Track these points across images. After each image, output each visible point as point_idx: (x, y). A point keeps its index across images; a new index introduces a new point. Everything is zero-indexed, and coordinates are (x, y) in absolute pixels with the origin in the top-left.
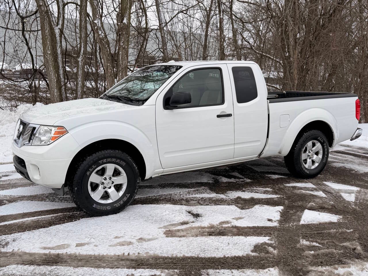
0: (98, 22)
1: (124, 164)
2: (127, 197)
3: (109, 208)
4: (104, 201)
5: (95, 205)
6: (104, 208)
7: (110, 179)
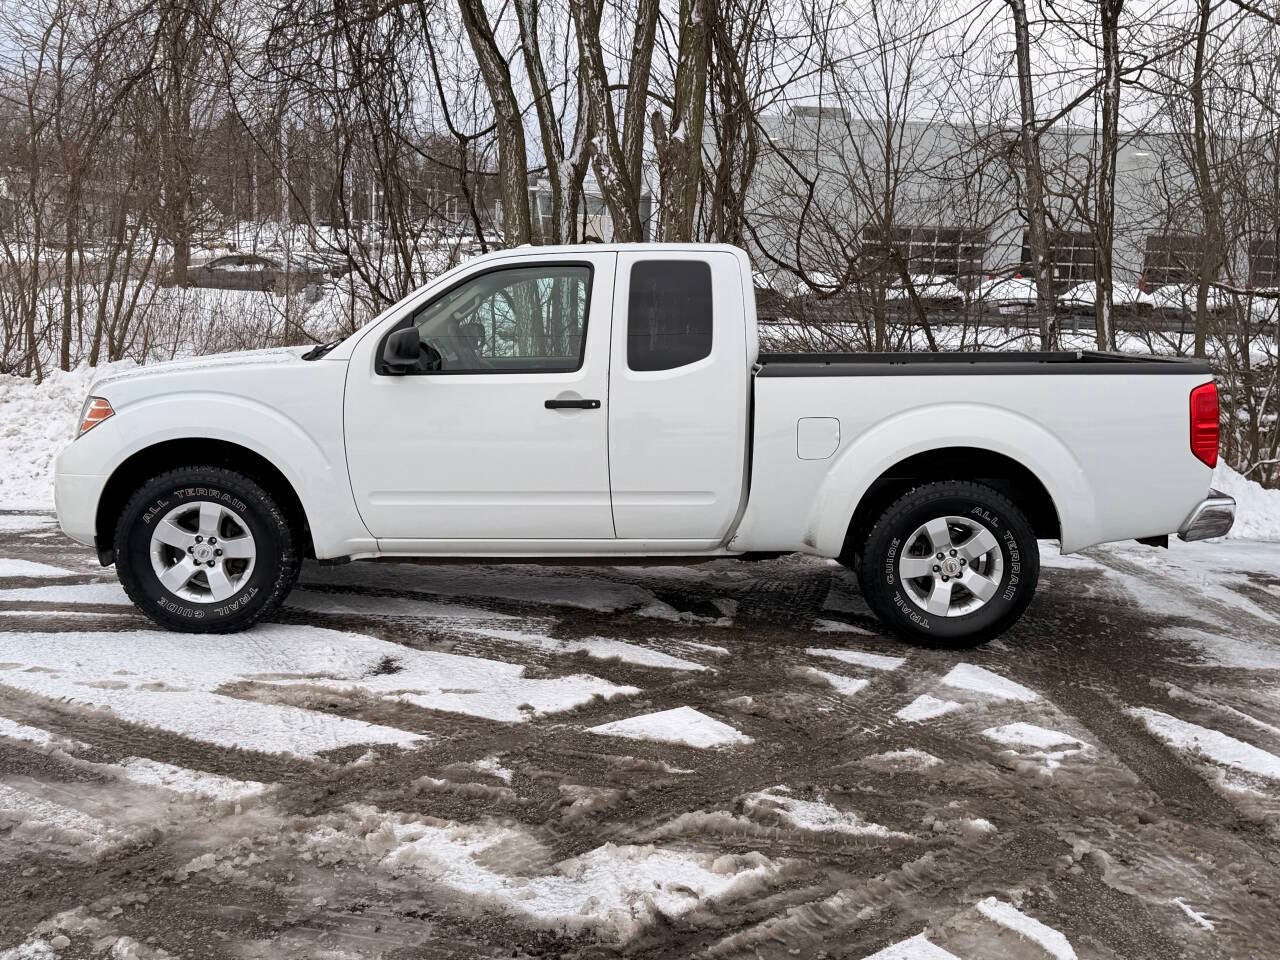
0: (601, 142)
1: (243, 507)
2: (250, 594)
3: (199, 615)
4: (194, 596)
5: (164, 600)
6: (187, 613)
7: (212, 541)
